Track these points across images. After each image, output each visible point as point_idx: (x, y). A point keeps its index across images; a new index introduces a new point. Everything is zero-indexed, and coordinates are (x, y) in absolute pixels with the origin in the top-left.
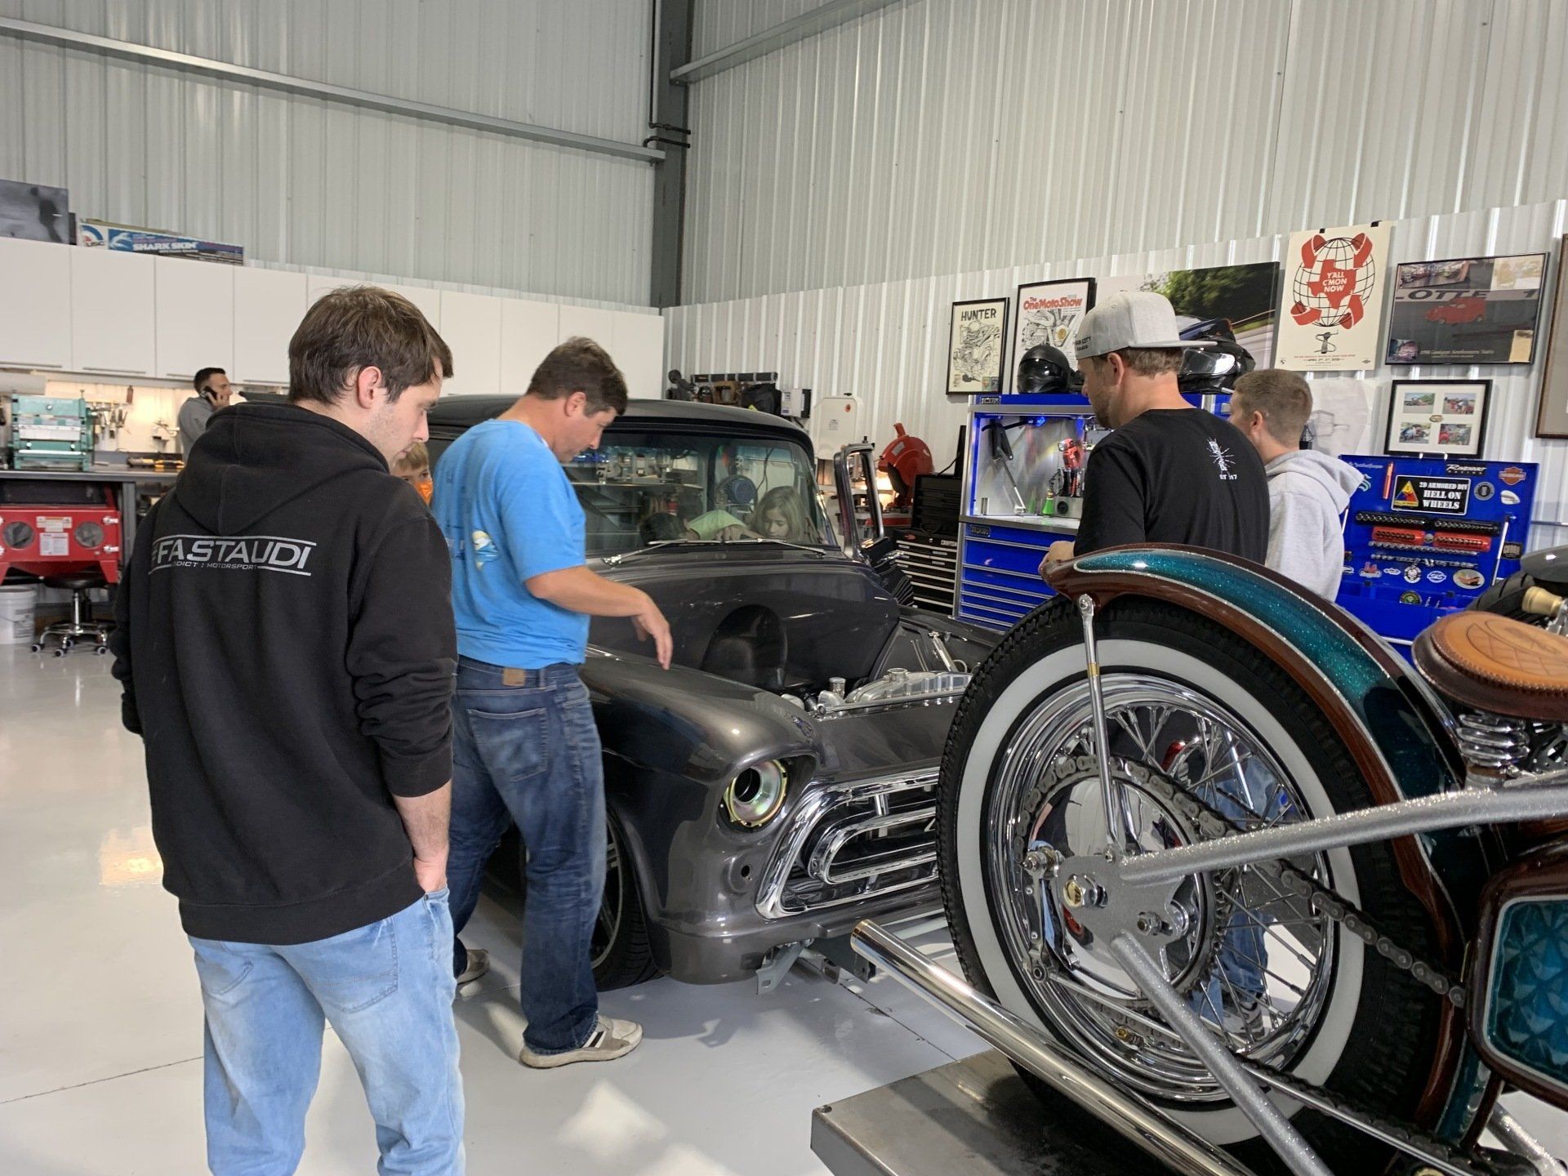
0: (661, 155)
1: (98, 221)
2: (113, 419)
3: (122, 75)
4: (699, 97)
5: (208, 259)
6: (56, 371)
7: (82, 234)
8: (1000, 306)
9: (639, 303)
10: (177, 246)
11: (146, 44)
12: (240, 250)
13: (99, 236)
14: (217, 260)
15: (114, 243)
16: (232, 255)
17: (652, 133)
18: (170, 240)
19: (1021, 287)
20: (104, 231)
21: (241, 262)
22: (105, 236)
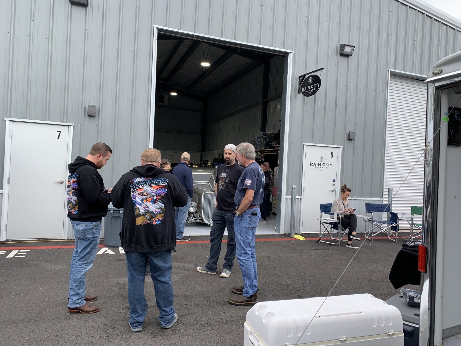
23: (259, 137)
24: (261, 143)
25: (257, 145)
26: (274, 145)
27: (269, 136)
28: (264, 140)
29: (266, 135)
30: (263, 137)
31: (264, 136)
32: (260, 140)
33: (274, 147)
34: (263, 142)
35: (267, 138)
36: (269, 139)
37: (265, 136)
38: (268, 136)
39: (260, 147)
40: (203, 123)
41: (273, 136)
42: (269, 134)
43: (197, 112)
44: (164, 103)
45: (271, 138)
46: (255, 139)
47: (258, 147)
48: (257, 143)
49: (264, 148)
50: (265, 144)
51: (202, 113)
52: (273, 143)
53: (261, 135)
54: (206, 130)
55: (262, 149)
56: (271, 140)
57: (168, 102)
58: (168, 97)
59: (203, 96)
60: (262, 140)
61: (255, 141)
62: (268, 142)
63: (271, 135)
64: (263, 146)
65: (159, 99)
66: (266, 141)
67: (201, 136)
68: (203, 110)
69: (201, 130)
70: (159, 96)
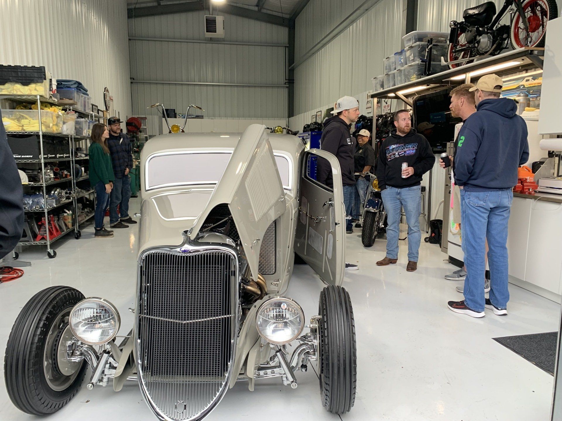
0: (288, 86)
1: (180, 114)
3: (185, 87)
4: (296, 72)
5: (197, 118)
7: (177, 116)
8: (315, 116)
9: (285, 118)
10: (192, 116)
11: (189, 82)
12: (203, 116)
14: (199, 118)
15: (183, 117)
16: (201, 117)
17: (287, 81)
18: (191, 116)
19: (317, 112)
20: (181, 115)
21: (203, 118)
23: (400, 53)
24: (406, 64)
25: (394, 74)
26: (446, 61)
27: (430, 41)
28: (417, 54)
29: (420, 39)
30: (413, 45)
31: (415, 42)
32: (402, 60)
33: (447, 68)
35: (423, 48)
36: (431, 48)
37: (418, 43)
38: (426, 43)
39: (403, 78)
40: (289, 66)
41: (442, 39)
42: (428, 36)
43: (278, 46)
44: (216, 32)
45: (437, 45)
46: (388, 61)
47: (399, 78)
48: (395, 69)
49: (415, 76)
50: (418, 64)
51: (287, 49)
52: (442, 58)
53: (407, 43)
54: (295, 79)
55: (411, 80)
56: (435, 52)
57: (224, 29)
58: (223, 21)
59: (288, 16)
60: (411, 55)
61: (390, 66)
62: (427, 58)
63: (435, 38)
64: (412, 71)
65: (207, 24)
66: (420, 56)
67: (286, 90)
68: (289, 43)
69: (286, 80)
70: (206, 20)
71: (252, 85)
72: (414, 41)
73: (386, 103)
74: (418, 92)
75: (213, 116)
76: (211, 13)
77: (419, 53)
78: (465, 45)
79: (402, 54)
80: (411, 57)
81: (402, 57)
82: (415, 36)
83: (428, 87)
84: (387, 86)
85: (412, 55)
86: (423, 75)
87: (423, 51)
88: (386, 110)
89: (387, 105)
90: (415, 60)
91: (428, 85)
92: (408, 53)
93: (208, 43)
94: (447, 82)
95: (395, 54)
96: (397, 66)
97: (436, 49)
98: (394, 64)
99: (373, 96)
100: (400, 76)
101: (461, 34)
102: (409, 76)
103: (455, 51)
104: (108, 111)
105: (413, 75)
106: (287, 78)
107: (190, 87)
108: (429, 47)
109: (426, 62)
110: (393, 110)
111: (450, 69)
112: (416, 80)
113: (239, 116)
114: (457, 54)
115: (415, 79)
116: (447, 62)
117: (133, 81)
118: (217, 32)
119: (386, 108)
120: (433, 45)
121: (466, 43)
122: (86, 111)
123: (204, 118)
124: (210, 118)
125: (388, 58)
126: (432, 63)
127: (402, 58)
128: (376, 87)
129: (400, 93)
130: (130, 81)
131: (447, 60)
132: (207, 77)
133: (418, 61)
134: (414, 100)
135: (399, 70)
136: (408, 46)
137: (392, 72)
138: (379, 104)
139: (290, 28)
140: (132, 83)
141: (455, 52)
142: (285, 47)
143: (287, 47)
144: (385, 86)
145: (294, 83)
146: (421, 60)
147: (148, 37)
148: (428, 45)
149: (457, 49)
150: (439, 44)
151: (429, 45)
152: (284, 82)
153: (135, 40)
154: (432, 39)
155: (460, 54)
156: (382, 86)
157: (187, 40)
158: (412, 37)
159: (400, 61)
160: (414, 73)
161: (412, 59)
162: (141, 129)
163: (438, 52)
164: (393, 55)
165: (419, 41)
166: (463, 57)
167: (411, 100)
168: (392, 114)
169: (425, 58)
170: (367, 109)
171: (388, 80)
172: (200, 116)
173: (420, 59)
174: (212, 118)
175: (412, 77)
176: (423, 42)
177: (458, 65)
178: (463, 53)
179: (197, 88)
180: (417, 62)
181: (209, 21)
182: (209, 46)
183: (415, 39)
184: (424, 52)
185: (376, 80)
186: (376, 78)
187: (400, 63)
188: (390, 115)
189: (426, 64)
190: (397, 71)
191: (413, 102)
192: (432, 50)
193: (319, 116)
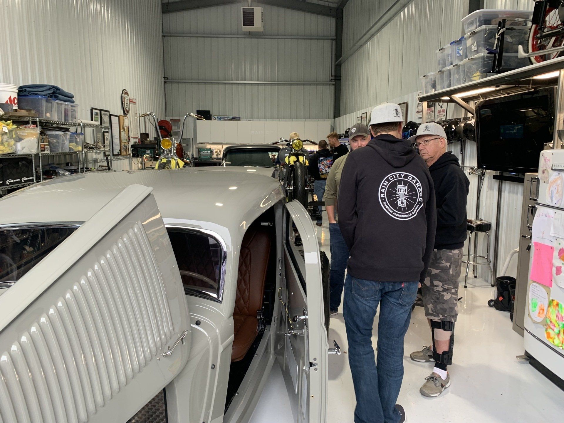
0: (334, 83)
1: (215, 115)
2: (219, 152)
3: (221, 86)
4: (344, 67)
5: (234, 120)
6: (208, 143)
7: (212, 118)
8: (360, 118)
9: (331, 118)
10: (228, 118)
11: (225, 80)
12: (239, 118)
13: (215, 118)
14: (235, 120)
15: (218, 119)
17: (333, 78)
19: (362, 114)
21: (239, 120)
22: (216, 118)
23: (458, 42)
24: (466, 57)
25: (449, 70)
26: (526, 51)
27: (502, 24)
28: (482, 42)
29: (487, 21)
30: (477, 30)
31: (480, 26)
32: (461, 52)
33: (528, 61)
34: (477, 52)
35: (491, 34)
36: (503, 33)
37: (484, 27)
38: (496, 26)
39: (462, 77)
40: (336, 61)
41: (520, 19)
42: (500, 16)
43: (324, 39)
44: (253, 25)
45: (512, 29)
46: (442, 52)
47: (457, 76)
48: (452, 64)
49: (478, 74)
50: (484, 56)
51: (334, 42)
52: (520, 47)
53: (468, 28)
54: (342, 74)
55: (473, 79)
56: (508, 39)
57: (262, 22)
58: (262, 13)
59: (335, 6)
60: (473, 44)
61: (444, 60)
62: (496, 48)
63: (510, 19)
64: (474, 66)
65: (243, 17)
66: (487, 45)
67: (332, 88)
68: (336, 35)
69: (332, 76)
70: (244, 12)
71: (294, 83)
72: (478, 24)
73: (441, 107)
74: (484, 95)
75: (251, 118)
76: (250, 5)
77: (485, 41)
78: (557, 27)
79: (461, 43)
80: (473, 47)
81: (461, 47)
82: (480, 17)
83: (498, 88)
84: (440, 87)
85: (475, 44)
86: (490, 72)
87: (491, 38)
88: (441, 116)
89: (442, 109)
90: (479, 51)
91: (498, 86)
92: (469, 42)
93: (247, 38)
94: (528, 82)
95: (451, 44)
96: (453, 59)
97: (512, 34)
98: (449, 58)
99: (422, 100)
100: (458, 73)
101: (550, 10)
102: (470, 73)
103: (541, 36)
104: (127, 116)
105: (476, 72)
106: (333, 74)
107: (227, 86)
108: (500, 32)
109: (495, 54)
110: (449, 118)
111: (532, 64)
112: (480, 79)
113: (279, 118)
114: (544, 41)
115: (478, 77)
116: (528, 52)
117: (166, 81)
118: (255, 24)
119: (441, 113)
120: (507, 29)
121: (559, 22)
122: (68, 121)
123: (241, 119)
124: (248, 120)
125: (442, 49)
126: (504, 54)
127: (462, 49)
128: (426, 87)
129: (457, 97)
130: (163, 80)
131: (528, 50)
132: (245, 75)
133: (484, 53)
134: (477, 106)
135: (456, 65)
136: (469, 31)
137: (448, 68)
138: (432, 108)
139: (337, 18)
140: (165, 82)
141: (541, 38)
142: (332, 39)
143: (334, 39)
144: (438, 87)
145: (341, 79)
146: (488, 52)
147: (184, 33)
148: (498, 28)
149: (544, 34)
150: (515, 27)
151: (500, 29)
152: (330, 79)
153: (170, 36)
154: (504, 20)
155: (549, 40)
156: (434, 86)
157: (224, 35)
158: (476, 19)
159: (458, 53)
160: (477, 70)
161: (474, 50)
162: (172, 132)
163: (514, 39)
164: (449, 45)
165: (485, 24)
166: (554, 46)
167: (472, 106)
168: (447, 122)
169: (495, 48)
170: (419, 114)
171: (442, 79)
172: (237, 118)
173: (487, 50)
174: (250, 120)
175: (475, 75)
176: (491, 26)
177: (544, 58)
178: (553, 39)
179: (234, 87)
180: (482, 54)
181: (246, 14)
182: (248, 40)
183: (479, 21)
184: (493, 39)
185: (426, 79)
186: (425, 76)
187: (458, 55)
188: (445, 123)
189: (495, 57)
190: (454, 66)
191: (476, 108)
192: (505, 36)
193: (364, 118)
